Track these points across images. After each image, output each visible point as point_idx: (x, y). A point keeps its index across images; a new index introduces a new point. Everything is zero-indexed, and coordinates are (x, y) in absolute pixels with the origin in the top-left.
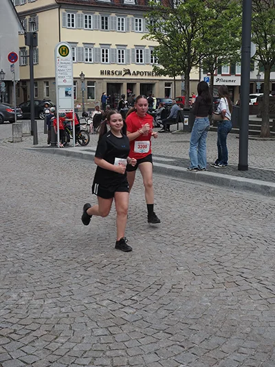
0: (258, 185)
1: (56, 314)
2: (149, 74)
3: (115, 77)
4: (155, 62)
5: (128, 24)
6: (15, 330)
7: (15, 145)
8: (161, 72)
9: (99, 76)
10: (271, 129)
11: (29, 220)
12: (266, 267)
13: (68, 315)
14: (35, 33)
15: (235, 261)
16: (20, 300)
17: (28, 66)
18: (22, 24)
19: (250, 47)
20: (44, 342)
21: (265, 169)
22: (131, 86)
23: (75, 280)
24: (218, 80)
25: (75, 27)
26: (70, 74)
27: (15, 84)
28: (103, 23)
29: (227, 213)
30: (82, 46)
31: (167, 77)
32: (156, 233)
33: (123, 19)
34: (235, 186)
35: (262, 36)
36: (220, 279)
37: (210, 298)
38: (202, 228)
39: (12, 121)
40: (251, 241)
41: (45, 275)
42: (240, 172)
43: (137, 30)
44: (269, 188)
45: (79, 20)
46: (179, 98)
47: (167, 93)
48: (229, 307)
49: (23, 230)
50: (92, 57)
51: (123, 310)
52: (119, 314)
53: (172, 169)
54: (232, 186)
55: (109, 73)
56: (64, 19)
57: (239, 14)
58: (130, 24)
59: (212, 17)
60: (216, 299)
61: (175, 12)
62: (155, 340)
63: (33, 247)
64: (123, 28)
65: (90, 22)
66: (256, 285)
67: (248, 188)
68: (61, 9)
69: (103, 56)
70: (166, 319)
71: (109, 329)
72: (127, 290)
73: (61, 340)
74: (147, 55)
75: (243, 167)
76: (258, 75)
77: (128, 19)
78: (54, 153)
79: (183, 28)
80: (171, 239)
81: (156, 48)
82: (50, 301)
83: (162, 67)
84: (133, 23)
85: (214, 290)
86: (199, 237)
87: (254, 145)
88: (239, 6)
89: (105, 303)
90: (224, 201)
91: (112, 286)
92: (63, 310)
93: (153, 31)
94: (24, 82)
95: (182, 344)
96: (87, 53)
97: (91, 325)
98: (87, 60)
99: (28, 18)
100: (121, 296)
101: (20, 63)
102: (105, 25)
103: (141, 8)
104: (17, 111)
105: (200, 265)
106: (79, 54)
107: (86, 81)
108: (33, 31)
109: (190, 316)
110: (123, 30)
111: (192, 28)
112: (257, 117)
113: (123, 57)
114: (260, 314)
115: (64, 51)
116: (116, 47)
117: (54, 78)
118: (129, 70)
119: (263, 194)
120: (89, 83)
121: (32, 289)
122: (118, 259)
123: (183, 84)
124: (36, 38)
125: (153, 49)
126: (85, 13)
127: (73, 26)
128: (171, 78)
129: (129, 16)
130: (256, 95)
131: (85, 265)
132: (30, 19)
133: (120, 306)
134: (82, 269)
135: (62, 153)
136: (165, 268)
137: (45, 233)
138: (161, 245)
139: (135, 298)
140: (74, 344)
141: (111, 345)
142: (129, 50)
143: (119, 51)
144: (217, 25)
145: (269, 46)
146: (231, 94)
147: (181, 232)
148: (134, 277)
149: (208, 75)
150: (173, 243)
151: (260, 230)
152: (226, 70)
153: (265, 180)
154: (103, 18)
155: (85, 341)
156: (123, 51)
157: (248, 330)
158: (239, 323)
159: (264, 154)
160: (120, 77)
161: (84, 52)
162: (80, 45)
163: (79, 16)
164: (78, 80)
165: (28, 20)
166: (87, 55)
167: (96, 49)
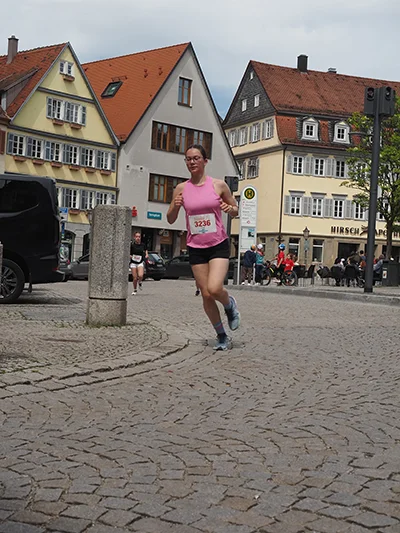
3: (349, 235)
9: (329, 234)
25: (302, 173)
28: (338, 169)
30: (310, 196)
45: (308, 164)
50: (322, 210)
55: (342, 231)
56: (289, 163)
65: (322, 167)
68: (287, 152)
69: (336, 209)
96: (315, 205)
98: (314, 213)
99: (247, 162)
102: (340, 171)
106: (305, 205)
107: (311, 239)
108: (251, 177)
116: (352, 199)
120: (315, 242)
126: (316, 156)
127: (300, 171)
132: (250, 163)
154: (338, 163)
160: (357, 236)
161: (313, 204)
162: (308, 195)
163: (308, 160)
164: (302, 238)
165: (247, 164)
166: (315, 207)
167: (327, 200)
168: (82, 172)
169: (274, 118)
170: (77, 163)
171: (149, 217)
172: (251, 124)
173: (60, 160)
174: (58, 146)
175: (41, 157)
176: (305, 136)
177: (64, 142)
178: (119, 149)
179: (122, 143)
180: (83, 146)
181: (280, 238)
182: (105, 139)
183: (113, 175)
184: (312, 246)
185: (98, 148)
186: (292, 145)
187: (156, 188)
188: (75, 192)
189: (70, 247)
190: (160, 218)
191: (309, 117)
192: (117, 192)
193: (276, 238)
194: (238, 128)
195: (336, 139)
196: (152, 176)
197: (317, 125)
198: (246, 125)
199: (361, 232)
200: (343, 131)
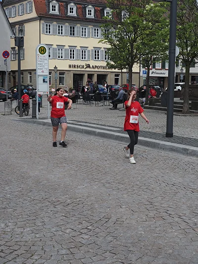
0: (180, 148)
1: (32, 238)
2: (104, 68)
3: (79, 69)
4: (108, 59)
5: (89, 31)
6: (2, 250)
7: (7, 117)
8: (112, 67)
9: (68, 69)
10: (190, 108)
11: (15, 170)
12: (184, 207)
13: (41, 240)
14: (22, 37)
15: (163, 202)
16: (7, 228)
17: (17, 61)
18: (13, 31)
19: (175, 50)
20: (23, 259)
21: (185, 136)
22: (90, 76)
23: (47, 214)
24: (153, 73)
25: (51, 34)
26: (46, 67)
27: (7, 73)
28: (71, 31)
29: (157, 167)
30: (56, 47)
31: (117, 70)
32: (105, 181)
33: (85, 29)
34: (164, 148)
35: (184, 42)
36: (151, 214)
37: (144, 228)
38: (139, 178)
39: (4, 100)
40: (174, 188)
41: (25, 210)
42: (167, 139)
43: (95, 36)
44: (188, 150)
45: (54, 28)
46: (125, 85)
47: (117, 81)
48: (157, 235)
49: (10, 178)
50: (63, 55)
51: (81, 236)
52: (78, 239)
53: (119, 136)
54: (161, 148)
55: (75, 67)
56: (43, 28)
57: (167, 26)
58: (91, 32)
59: (149, 28)
60: (148, 229)
61: (122, 24)
62: (103, 258)
63: (17, 190)
64: (85, 35)
65: (62, 30)
66: (177, 219)
67: (172, 149)
68: (41, 21)
69: (71, 54)
70: (112, 243)
71: (71, 250)
72: (84, 222)
73: (35, 257)
74: (102, 54)
75: (169, 135)
76: (182, 70)
77: (89, 28)
78: (34, 123)
79: (128, 35)
80: (117, 185)
81: (109, 49)
82: (28, 229)
83: (113, 63)
84: (92, 32)
85: (147, 223)
86: (137, 185)
87: (177, 119)
88: (168, 21)
89: (68, 231)
90: (155, 158)
91: (73, 219)
92: (38, 236)
93: (107, 37)
94: (14, 72)
95: (123, 261)
96: (59, 52)
97: (57, 247)
98: (59, 57)
99: (17, 27)
100: (80, 226)
101: (11, 59)
102: (72, 32)
103: (99, 21)
104: (8, 93)
105: (137, 204)
106: (54, 52)
107: (58, 72)
108: (21, 36)
109: (129, 241)
110: (85, 36)
111: (135, 35)
112: (181, 99)
113: (85, 55)
114: (179, 240)
115: (42, 50)
116: (80, 48)
117: (35, 70)
118: (89, 65)
119: (184, 154)
120: (60, 74)
121: (16, 220)
122: (78, 200)
123: (127, 75)
124: (23, 41)
125: (106, 50)
126: (58, 24)
127: (49, 32)
128: (119, 71)
129: (90, 26)
130: (180, 83)
131: (54, 204)
132: (19, 28)
133: (79, 233)
134: (52, 206)
135: (39, 123)
136: (112, 206)
137: (26, 180)
138: (109, 190)
139: (90, 228)
140: (44, 261)
141: (71, 261)
142: (89, 51)
143: (82, 51)
144: (152, 34)
145: (189, 49)
146: (162, 83)
147: (124, 180)
148: (90, 212)
149: (146, 69)
150: (118, 189)
151: (181, 180)
152: (158, 65)
153: (185, 144)
154: (71, 27)
155: (52, 258)
156: (85, 51)
157: (171, 251)
158: (164, 246)
159: (185, 126)
160: (83, 69)
162: (55, 46)
163: (54, 25)
164: (53, 72)
165: (17, 28)
166: (59, 53)
167: (66, 49)
172: (18, 4)
176: (51, 12)
184: (58, 76)
186: (44, 16)
194: (10, 7)
195: (69, 14)
197: (58, 5)
198: (16, 5)
199: (85, 67)
200: (73, 9)
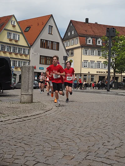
3: (102, 74)
9: (96, 73)
28: (98, 53)
30: (90, 62)
50: (94, 66)
55: (100, 72)
56: (83, 52)
65: (93, 53)
68: (82, 48)
69: (98, 66)
98: (91, 67)
99: (70, 51)
106: (88, 65)
108: (72, 56)
113: (106, 66)
116: (103, 62)
120: (92, 76)
126: (91, 49)
127: (87, 54)
154: (98, 51)
160: (104, 74)
161: (91, 64)
163: (89, 51)
164: (88, 75)
166: (91, 65)
167: (95, 63)
168: (19, 55)
169: (78, 38)
170: (17, 52)
171: (40, 69)
172: (71, 40)
173: (11, 52)
174: (11, 47)
175: (6, 51)
176: (88, 43)
177: (13, 46)
178: (30, 48)
179: (31, 46)
180: (19, 47)
181: (81, 75)
182: (26, 45)
183: (28, 56)
185: (24, 48)
186: (84, 46)
187: (42, 60)
188: (16, 61)
189: (15, 78)
190: (43, 69)
191: (89, 37)
192: (30, 61)
193: (80, 75)
194: (67, 41)
195: (98, 44)
196: (41, 56)
197: (92, 40)
198: (70, 40)
199: (106, 73)
200: (100, 42)
